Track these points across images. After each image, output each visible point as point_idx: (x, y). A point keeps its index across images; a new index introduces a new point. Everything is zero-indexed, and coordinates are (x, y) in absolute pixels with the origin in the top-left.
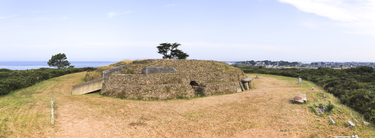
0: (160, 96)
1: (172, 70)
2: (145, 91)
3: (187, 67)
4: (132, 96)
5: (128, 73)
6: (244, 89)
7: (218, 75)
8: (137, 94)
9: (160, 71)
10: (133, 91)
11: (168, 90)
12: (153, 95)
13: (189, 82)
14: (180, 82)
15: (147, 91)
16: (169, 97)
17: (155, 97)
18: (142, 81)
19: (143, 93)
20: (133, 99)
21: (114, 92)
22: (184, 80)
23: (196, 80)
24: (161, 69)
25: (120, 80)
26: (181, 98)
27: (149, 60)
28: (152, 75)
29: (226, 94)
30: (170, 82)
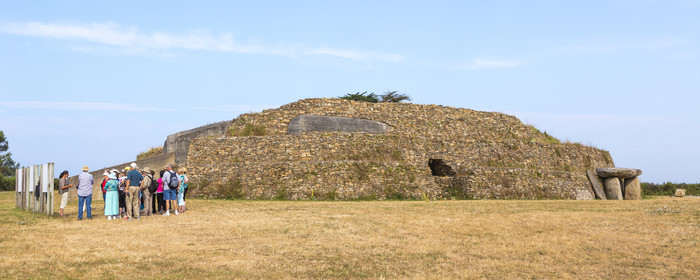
0: (340, 191)
1: (375, 126)
2: (299, 176)
3: (419, 122)
4: (260, 191)
5: (247, 133)
6: (601, 194)
7: (515, 148)
8: (274, 184)
9: (339, 127)
10: (262, 176)
11: (362, 174)
12: (320, 186)
13: (425, 161)
14: (396, 156)
15: (303, 175)
16: (366, 194)
17: (325, 191)
18: (288, 151)
19: (291, 182)
20: (262, 198)
21: (205, 184)
22: (410, 156)
23: (445, 158)
24: (343, 123)
25: (223, 152)
26: (400, 197)
27: (308, 100)
28: (315, 135)
29: (540, 198)
30: (367, 156)
